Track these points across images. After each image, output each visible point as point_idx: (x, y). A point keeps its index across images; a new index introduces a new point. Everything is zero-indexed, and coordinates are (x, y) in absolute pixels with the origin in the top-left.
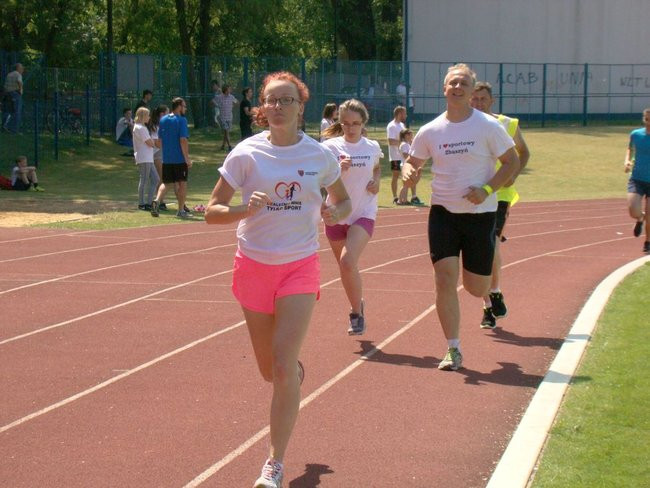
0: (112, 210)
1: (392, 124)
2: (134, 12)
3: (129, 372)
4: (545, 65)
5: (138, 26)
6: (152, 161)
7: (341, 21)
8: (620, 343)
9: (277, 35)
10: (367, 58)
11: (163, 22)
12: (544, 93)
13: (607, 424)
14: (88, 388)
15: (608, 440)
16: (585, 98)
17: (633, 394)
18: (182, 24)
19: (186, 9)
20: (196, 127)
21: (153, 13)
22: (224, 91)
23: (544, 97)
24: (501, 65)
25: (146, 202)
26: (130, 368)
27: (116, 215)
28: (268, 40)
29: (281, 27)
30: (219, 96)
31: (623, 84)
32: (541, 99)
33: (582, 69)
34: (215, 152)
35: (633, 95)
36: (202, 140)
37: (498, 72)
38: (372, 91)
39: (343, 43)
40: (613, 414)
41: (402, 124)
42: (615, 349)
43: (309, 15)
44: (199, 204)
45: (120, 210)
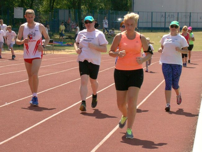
16: (190, 23)
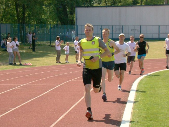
0: (2, 65)
1: (75, 41)
2: (5, 13)
3: (14, 109)
4: (112, 26)
5: (6, 16)
6: (12, 52)
7: (59, 15)
8: (143, 98)
9: (42, 19)
10: (66, 24)
11: (12, 15)
12: (112, 33)
13: (145, 120)
14: (3, 113)
15: (146, 124)
17: (150, 112)
18: (18, 16)
19: (19, 12)
20: (22, 43)
21: (9, 13)
22: (30, 33)
23: (112, 34)
24: (101, 26)
25: (11, 63)
26: (14, 108)
27: (3, 66)
28: (40, 20)
29: (43, 17)
30: (29, 34)
31: (132, 31)
32: (112, 35)
33: (122, 27)
34: (28, 49)
35: (135, 34)
36: (24, 46)
37: (101, 28)
38: (68, 33)
39: (60, 21)
40: (146, 117)
41: (77, 41)
42: (142, 100)
43: (51, 13)
44: (25, 63)
45: (4, 65)
